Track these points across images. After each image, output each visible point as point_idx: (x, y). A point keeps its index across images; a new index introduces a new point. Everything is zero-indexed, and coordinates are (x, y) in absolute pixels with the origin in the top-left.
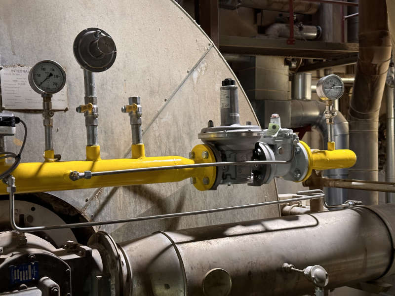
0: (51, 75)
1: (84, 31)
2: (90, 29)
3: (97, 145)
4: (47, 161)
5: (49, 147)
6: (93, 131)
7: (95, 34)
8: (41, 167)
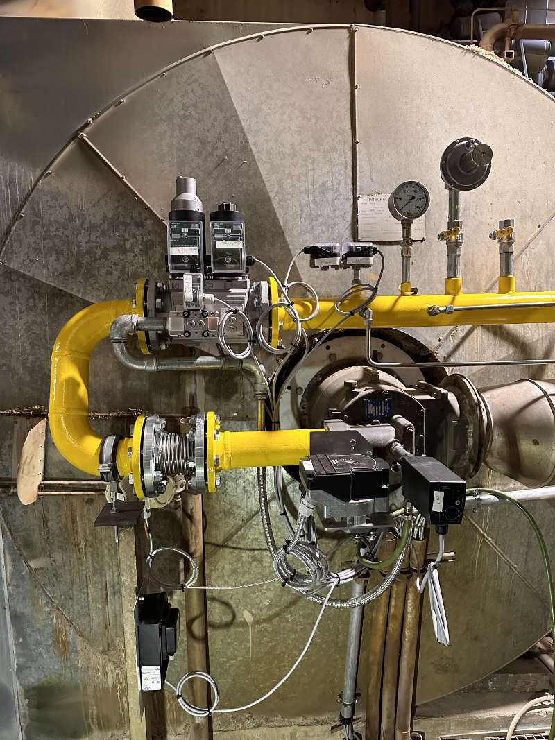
0: (413, 198)
1: (455, 143)
2: (461, 140)
3: (459, 277)
4: (403, 294)
5: (405, 279)
6: (455, 260)
7: (468, 145)
8: (396, 301)
